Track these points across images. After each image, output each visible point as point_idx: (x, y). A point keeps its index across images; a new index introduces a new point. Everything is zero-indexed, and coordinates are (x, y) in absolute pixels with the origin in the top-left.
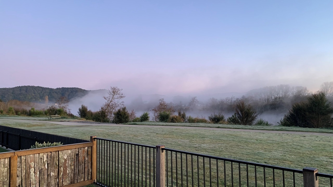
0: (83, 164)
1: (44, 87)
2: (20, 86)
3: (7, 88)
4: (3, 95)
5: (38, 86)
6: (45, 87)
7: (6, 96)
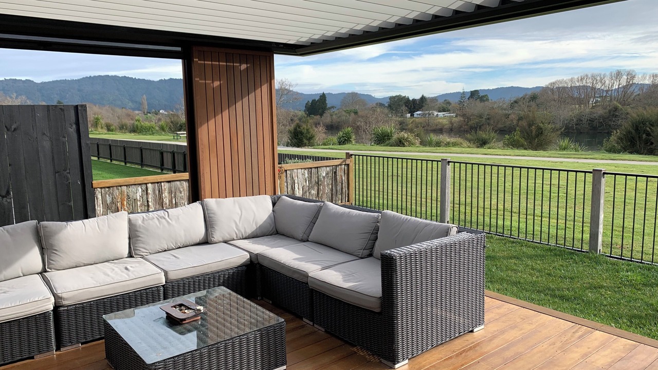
0: (341, 184)
1: (135, 78)
2: (90, 76)
3: (68, 80)
4: (62, 93)
5: (125, 77)
6: (137, 78)
7: (68, 95)
